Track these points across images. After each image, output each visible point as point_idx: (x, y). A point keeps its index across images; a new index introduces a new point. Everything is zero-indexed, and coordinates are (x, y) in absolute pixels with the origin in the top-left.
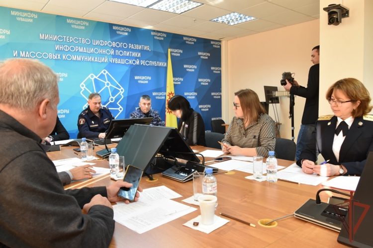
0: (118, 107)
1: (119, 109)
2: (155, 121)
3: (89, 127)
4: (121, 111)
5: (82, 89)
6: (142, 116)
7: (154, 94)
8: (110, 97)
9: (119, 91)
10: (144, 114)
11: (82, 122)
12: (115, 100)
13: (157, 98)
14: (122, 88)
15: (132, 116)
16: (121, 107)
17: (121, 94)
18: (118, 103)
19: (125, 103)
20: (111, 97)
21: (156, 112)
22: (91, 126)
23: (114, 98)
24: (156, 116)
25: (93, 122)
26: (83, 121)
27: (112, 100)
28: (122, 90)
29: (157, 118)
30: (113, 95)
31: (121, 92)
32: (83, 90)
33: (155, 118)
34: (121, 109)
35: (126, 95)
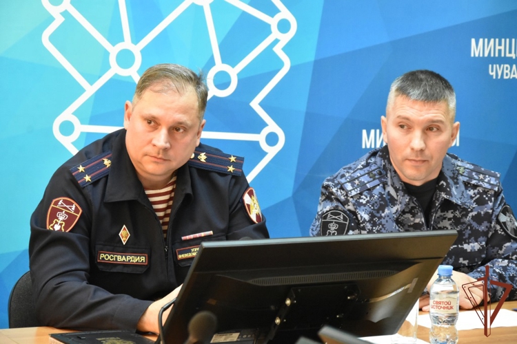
0: (258, 125)
1: (260, 138)
2: (475, 235)
3: (93, 258)
4: (272, 152)
5: (51, 19)
6: (393, 201)
7: (479, 48)
8: (211, 63)
9: (265, 29)
10: (408, 189)
11: (62, 217)
12: (242, 81)
13: (495, 71)
14: (285, 13)
15: (329, 197)
16: (272, 127)
17: (278, 50)
18: (255, 104)
19: (300, 104)
20: (219, 66)
21: (489, 182)
22: (106, 257)
23: (234, 72)
24: (480, 202)
25: (124, 234)
26: (71, 217)
27: (222, 82)
28: (284, 26)
29: (488, 217)
30: (230, 56)
31: (275, 33)
32: (59, 20)
33: (478, 219)
34: (272, 139)
35: (310, 57)
